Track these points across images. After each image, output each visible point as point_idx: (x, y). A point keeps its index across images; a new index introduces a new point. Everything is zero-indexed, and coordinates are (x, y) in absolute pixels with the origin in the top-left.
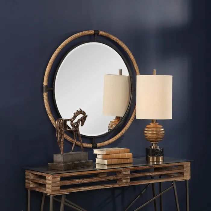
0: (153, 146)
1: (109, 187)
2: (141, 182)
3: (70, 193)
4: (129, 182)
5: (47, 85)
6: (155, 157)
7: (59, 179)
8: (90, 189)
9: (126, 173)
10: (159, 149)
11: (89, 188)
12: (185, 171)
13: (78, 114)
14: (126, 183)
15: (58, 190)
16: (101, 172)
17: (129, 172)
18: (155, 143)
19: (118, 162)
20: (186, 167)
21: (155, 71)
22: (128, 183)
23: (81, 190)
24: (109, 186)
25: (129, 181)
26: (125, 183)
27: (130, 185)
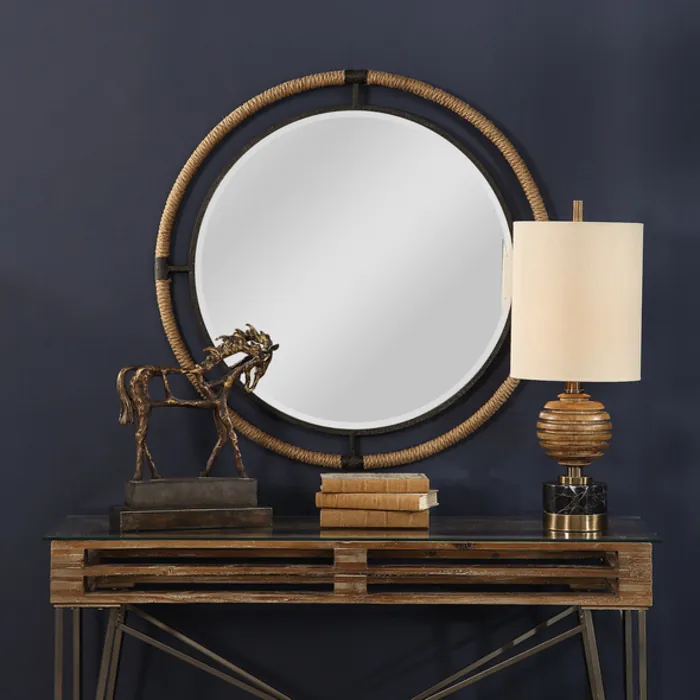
0: (566, 475)
1: (275, 601)
2: (415, 597)
3: (121, 604)
4: (363, 593)
5: (164, 255)
6: (567, 517)
7: (79, 556)
8: (197, 601)
9: (352, 560)
10: (573, 488)
11: (194, 595)
12: (627, 575)
13: (226, 351)
14: (351, 593)
15: (75, 593)
16: (244, 547)
17: (363, 558)
18: (575, 467)
19: (366, 521)
20: (632, 561)
21: (578, 205)
22: (357, 594)
23: (163, 598)
24: (277, 598)
25: (361, 587)
26: (341, 591)
27: (368, 602)
